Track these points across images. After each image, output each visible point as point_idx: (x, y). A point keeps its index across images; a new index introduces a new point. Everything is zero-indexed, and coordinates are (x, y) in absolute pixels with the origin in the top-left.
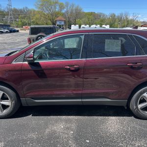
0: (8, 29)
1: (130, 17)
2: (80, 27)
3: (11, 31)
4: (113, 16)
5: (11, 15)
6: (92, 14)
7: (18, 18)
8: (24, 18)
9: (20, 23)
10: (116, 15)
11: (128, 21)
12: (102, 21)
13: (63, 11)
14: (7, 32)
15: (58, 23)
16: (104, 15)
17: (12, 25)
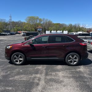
0: (9, 33)
1: (81, 26)
2: (51, 32)
3: (11, 34)
4: (71, 25)
5: (11, 25)
6: (58, 24)
7: (15, 26)
8: (18, 26)
9: (16, 29)
10: (73, 25)
11: (80, 28)
12: (64, 28)
13: (41, 23)
14: (9, 35)
15: (38, 30)
16: (65, 25)
17: (11, 31)
